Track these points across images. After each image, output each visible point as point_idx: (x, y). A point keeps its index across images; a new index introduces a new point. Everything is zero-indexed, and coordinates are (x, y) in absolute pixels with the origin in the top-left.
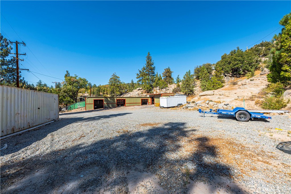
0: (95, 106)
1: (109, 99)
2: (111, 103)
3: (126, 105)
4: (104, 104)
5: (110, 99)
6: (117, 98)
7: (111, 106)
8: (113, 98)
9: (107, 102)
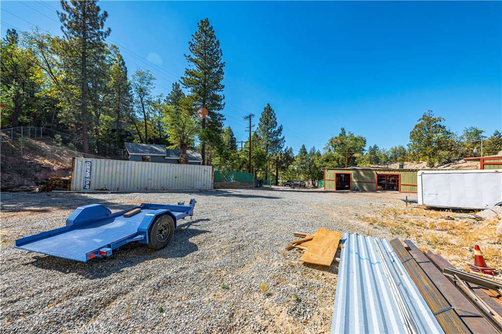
0: (337, 184)
1: (361, 173)
2: (365, 182)
3: (402, 188)
4: (353, 183)
5: (364, 173)
6: (378, 172)
7: (365, 188)
8: (369, 172)
9: (358, 179)
